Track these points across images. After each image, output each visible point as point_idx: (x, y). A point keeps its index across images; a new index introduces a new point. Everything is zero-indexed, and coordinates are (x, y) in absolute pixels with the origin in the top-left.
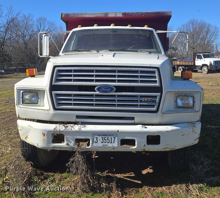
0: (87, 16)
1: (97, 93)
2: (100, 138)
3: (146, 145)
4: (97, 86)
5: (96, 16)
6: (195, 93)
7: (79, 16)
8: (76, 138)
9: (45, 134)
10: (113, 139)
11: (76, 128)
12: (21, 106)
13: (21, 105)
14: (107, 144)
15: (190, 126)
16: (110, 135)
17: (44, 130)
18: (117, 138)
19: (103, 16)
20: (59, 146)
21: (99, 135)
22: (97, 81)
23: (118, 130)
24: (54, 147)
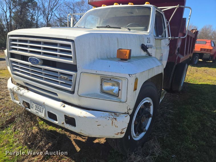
2: (34, 105)
3: (65, 123)
4: (29, 57)
6: (121, 79)
8: (23, 100)
10: (42, 109)
14: (38, 112)
15: (109, 117)
16: (40, 105)
18: (44, 109)
21: (34, 103)
23: (44, 103)
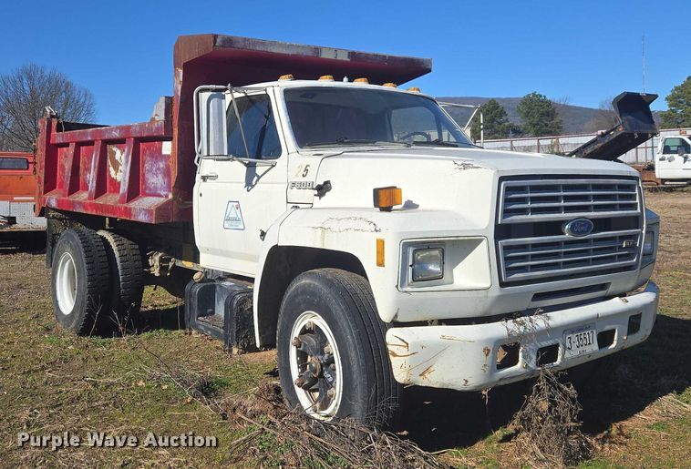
0: (276, 50)
1: (567, 236)
2: (574, 337)
3: (627, 336)
4: (567, 221)
5: (295, 53)
7: (259, 48)
8: (540, 346)
9: (489, 350)
11: (539, 322)
12: (409, 289)
13: (409, 285)
14: (585, 348)
16: (587, 329)
17: (488, 341)
18: (594, 332)
19: (310, 53)
20: (511, 373)
21: (573, 332)
22: (568, 209)
23: (598, 315)
24: (501, 379)
